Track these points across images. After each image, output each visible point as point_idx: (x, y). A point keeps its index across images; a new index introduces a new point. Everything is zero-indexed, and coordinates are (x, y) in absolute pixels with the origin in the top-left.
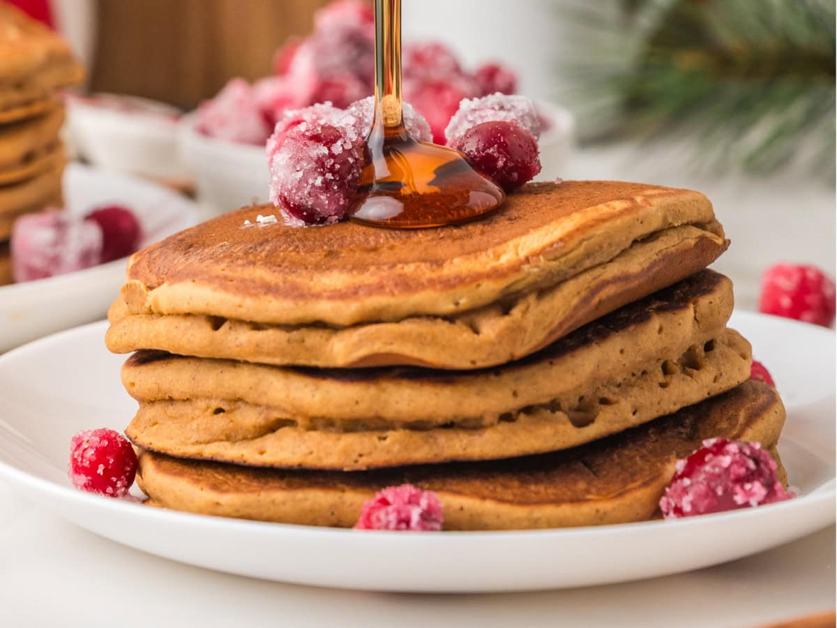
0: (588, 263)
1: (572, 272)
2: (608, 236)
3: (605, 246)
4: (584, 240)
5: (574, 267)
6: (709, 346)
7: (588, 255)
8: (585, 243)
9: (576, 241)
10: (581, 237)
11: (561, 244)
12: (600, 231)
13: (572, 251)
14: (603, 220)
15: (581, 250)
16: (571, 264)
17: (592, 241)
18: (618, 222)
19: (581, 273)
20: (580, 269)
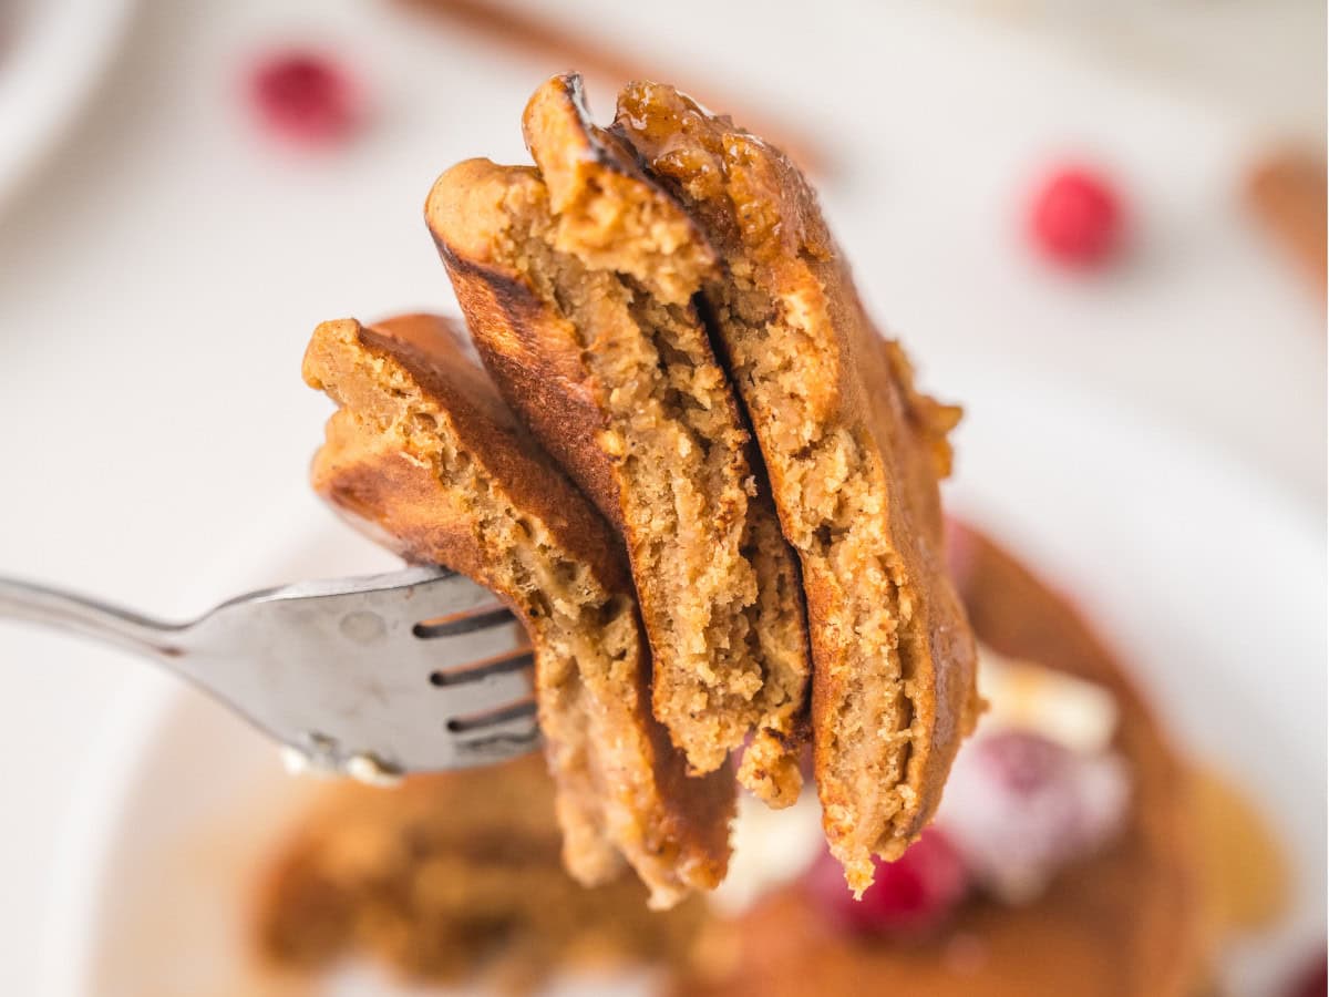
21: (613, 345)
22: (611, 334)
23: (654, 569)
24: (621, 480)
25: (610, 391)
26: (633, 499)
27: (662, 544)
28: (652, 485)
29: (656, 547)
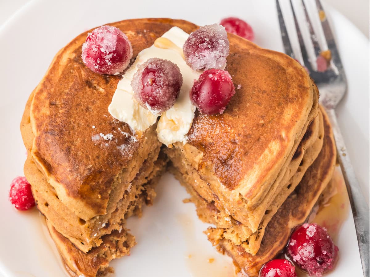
0: (266, 194)
1: (260, 202)
7: (265, 191)
8: (263, 187)
9: (258, 188)
10: (260, 185)
11: (251, 193)
12: (268, 177)
15: (261, 191)
16: (258, 199)
17: (266, 184)
20: (262, 199)
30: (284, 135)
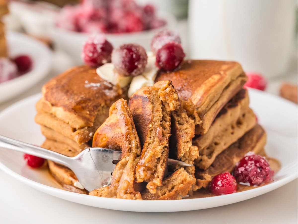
0: (212, 104)
1: (208, 109)
2: (216, 92)
3: (215, 95)
4: (208, 96)
5: (207, 107)
6: (244, 115)
7: (211, 101)
8: (209, 97)
9: (205, 98)
10: (207, 96)
11: (200, 102)
12: (212, 91)
13: (204, 102)
14: (213, 86)
15: (208, 100)
16: (206, 106)
17: (211, 96)
18: (218, 85)
19: (211, 108)
20: (209, 107)
21: (157, 111)
22: (158, 109)
23: (147, 146)
24: (149, 132)
25: (154, 117)
26: (149, 136)
27: (150, 144)
28: (153, 135)
29: (149, 144)
30: (222, 73)
